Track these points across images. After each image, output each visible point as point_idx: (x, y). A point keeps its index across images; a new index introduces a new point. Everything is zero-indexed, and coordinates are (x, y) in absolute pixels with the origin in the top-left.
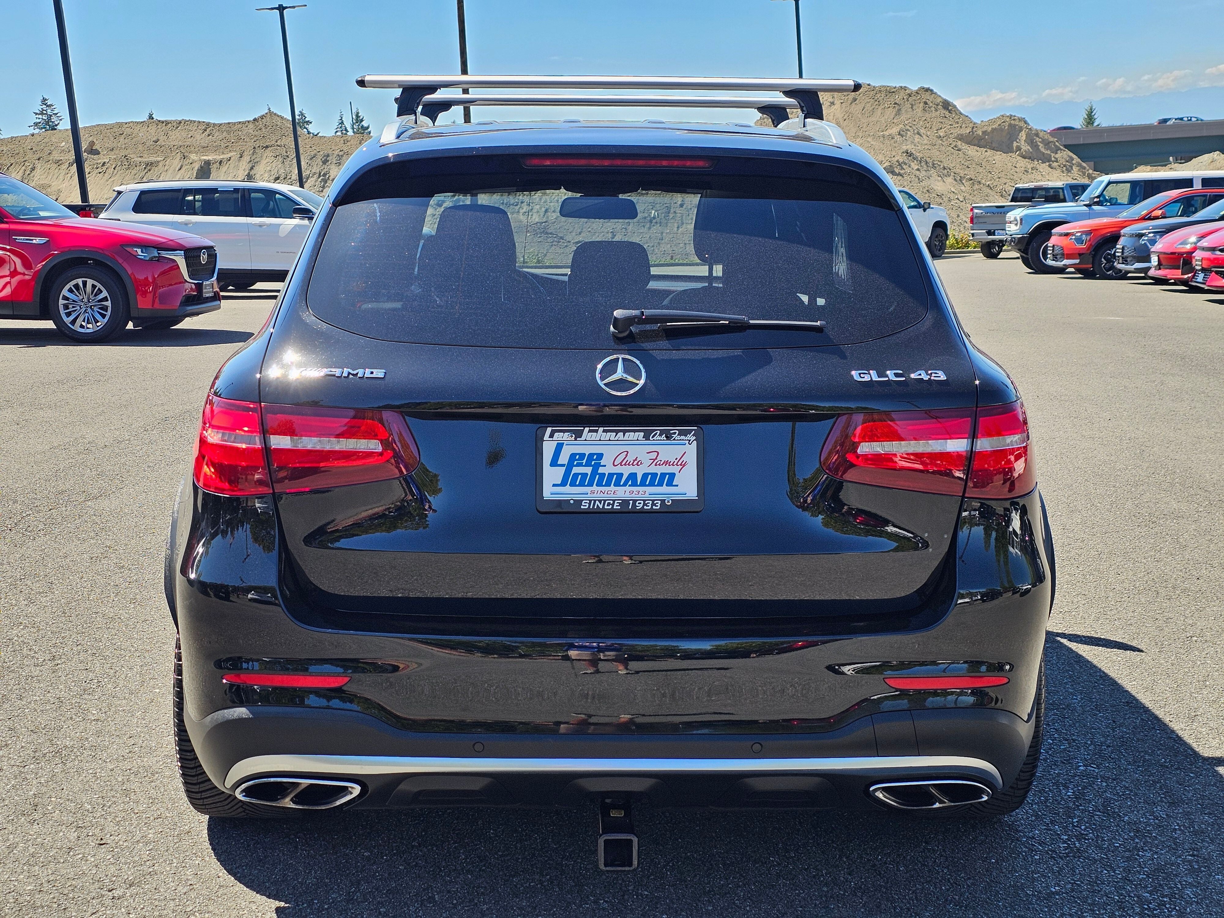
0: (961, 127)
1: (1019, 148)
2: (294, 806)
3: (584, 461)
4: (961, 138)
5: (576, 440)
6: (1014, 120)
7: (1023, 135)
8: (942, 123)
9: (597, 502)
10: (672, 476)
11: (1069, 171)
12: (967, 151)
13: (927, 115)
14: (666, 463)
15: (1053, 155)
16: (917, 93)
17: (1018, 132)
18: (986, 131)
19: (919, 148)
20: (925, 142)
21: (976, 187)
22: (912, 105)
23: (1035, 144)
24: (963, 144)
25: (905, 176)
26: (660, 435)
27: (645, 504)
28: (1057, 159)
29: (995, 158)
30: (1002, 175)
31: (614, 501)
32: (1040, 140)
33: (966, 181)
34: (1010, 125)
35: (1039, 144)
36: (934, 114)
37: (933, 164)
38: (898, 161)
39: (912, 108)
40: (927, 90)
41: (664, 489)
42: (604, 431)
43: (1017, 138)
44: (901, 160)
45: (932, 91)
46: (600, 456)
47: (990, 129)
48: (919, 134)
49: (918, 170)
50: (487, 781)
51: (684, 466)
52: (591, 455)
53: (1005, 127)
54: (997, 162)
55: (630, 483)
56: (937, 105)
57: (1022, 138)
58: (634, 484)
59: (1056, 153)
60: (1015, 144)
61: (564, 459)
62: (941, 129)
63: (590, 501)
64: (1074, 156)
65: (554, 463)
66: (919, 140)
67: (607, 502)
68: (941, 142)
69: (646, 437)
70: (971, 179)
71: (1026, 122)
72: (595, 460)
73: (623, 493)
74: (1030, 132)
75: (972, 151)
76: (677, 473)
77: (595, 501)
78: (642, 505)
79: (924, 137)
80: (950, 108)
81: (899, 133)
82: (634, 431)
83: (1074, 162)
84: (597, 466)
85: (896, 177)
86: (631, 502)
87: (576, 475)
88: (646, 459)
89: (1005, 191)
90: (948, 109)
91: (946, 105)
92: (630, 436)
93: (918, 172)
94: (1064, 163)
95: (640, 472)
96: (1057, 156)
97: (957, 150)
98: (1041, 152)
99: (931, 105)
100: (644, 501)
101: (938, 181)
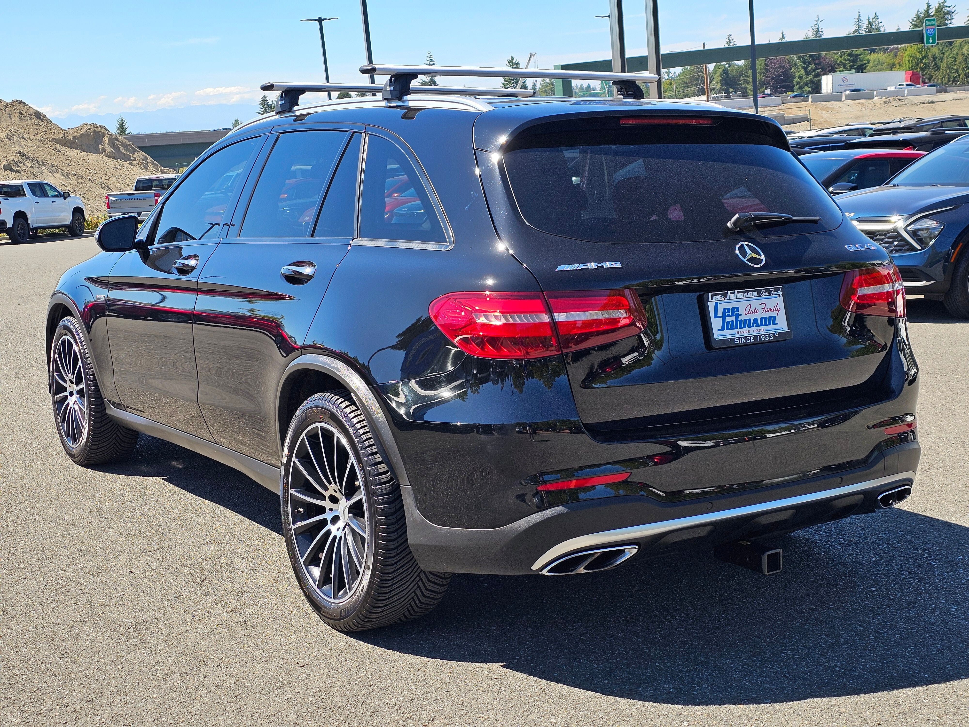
0: (54, 133)
1: (104, 150)
2: (586, 571)
3: (730, 313)
4: (56, 141)
5: (724, 300)
6: (97, 127)
7: (106, 140)
8: (37, 129)
9: (742, 338)
10: (774, 318)
11: (146, 167)
12: (65, 152)
13: (23, 123)
14: (770, 310)
15: (131, 155)
16: (12, 104)
17: (102, 137)
18: (76, 136)
19: (26, 150)
20: (30, 145)
21: (80, 180)
22: (9, 114)
23: (116, 146)
24: (61, 147)
25: (21, 172)
26: (765, 292)
27: (766, 337)
28: (135, 158)
29: (89, 157)
30: (97, 171)
31: (750, 337)
32: (120, 143)
33: (72, 176)
34: (94, 131)
35: (120, 146)
36: (29, 122)
37: (43, 163)
38: (13, 160)
39: (10, 117)
40: (20, 102)
41: (772, 327)
42: (738, 292)
43: (102, 142)
44: (16, 160)
45: (24, 103)
46: (738, 309)
47: (79, 135)
48: (23, 138)
49: (32, 167)
50: (709, 528)
51: (779, 311)
52: (733, 309)
53: (90, 133)
54: (91, 161)
55: (755, 325)
56: (31, 115)
57: (106, 142)
58: (757, 326)
59: (134, 154)
60: (101, 147)
61: (720, 313)
62: (37, 134)
63: (739, 338)
64: (148, 156)
65: (716, 316)
66: (24, 143)
67: (747, 338)
68: (42, 145)
69: (759, 295)
70: (76, 175)
71: (106, 129)
72: (735, 311)
73: (752, 331)
74: (111, 137)
75: (69, 152)
76: (776, 316)
77: (741, 338)
78: (764, 338)
79: (28, 140)
80: (42, 117)
81: (7, 137)
82: (753, 291)
83: (148, 161)
84: (737, 316)
85: (14, 173)
86: (759, 336)
87: (728, 322)
88: (760, 308)
89: (103, 183)
90: (40, 118)
91: (38, 115)
92: (751, 294)
93: (32, 169)
94: (141, 162)
95: (759, 316)
96: (135, 156)
97: (57, 151)
98: (122, 153)
99: (26, 115)
100: (765, 335)
101: (50, 176)
